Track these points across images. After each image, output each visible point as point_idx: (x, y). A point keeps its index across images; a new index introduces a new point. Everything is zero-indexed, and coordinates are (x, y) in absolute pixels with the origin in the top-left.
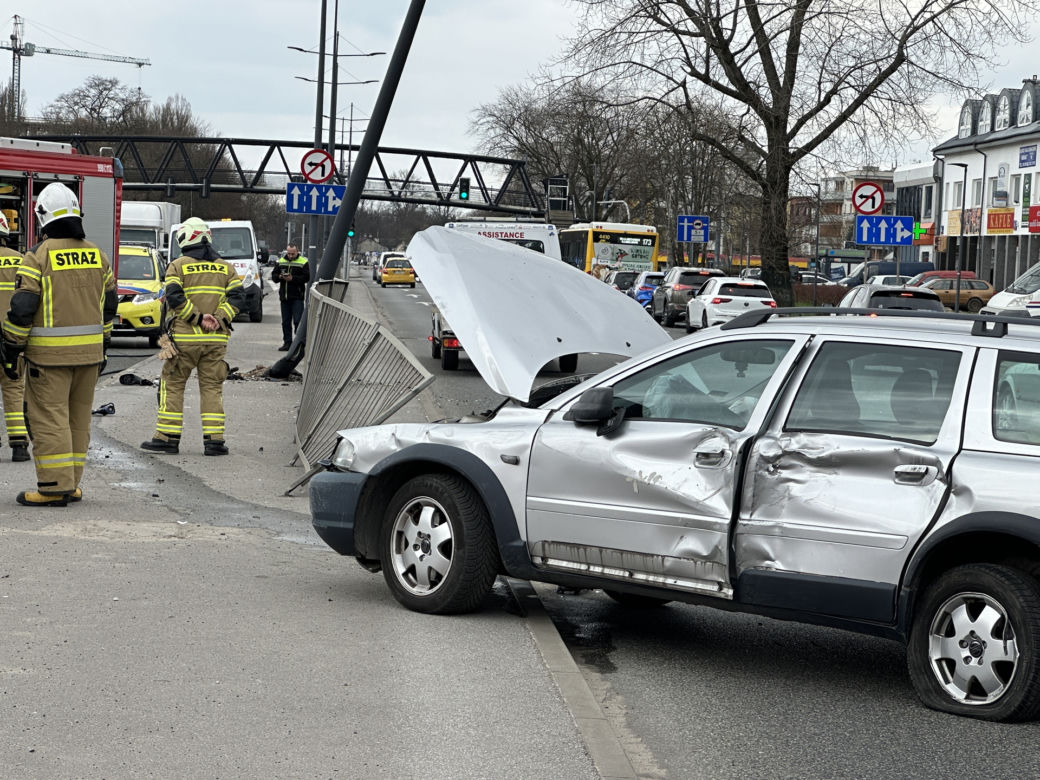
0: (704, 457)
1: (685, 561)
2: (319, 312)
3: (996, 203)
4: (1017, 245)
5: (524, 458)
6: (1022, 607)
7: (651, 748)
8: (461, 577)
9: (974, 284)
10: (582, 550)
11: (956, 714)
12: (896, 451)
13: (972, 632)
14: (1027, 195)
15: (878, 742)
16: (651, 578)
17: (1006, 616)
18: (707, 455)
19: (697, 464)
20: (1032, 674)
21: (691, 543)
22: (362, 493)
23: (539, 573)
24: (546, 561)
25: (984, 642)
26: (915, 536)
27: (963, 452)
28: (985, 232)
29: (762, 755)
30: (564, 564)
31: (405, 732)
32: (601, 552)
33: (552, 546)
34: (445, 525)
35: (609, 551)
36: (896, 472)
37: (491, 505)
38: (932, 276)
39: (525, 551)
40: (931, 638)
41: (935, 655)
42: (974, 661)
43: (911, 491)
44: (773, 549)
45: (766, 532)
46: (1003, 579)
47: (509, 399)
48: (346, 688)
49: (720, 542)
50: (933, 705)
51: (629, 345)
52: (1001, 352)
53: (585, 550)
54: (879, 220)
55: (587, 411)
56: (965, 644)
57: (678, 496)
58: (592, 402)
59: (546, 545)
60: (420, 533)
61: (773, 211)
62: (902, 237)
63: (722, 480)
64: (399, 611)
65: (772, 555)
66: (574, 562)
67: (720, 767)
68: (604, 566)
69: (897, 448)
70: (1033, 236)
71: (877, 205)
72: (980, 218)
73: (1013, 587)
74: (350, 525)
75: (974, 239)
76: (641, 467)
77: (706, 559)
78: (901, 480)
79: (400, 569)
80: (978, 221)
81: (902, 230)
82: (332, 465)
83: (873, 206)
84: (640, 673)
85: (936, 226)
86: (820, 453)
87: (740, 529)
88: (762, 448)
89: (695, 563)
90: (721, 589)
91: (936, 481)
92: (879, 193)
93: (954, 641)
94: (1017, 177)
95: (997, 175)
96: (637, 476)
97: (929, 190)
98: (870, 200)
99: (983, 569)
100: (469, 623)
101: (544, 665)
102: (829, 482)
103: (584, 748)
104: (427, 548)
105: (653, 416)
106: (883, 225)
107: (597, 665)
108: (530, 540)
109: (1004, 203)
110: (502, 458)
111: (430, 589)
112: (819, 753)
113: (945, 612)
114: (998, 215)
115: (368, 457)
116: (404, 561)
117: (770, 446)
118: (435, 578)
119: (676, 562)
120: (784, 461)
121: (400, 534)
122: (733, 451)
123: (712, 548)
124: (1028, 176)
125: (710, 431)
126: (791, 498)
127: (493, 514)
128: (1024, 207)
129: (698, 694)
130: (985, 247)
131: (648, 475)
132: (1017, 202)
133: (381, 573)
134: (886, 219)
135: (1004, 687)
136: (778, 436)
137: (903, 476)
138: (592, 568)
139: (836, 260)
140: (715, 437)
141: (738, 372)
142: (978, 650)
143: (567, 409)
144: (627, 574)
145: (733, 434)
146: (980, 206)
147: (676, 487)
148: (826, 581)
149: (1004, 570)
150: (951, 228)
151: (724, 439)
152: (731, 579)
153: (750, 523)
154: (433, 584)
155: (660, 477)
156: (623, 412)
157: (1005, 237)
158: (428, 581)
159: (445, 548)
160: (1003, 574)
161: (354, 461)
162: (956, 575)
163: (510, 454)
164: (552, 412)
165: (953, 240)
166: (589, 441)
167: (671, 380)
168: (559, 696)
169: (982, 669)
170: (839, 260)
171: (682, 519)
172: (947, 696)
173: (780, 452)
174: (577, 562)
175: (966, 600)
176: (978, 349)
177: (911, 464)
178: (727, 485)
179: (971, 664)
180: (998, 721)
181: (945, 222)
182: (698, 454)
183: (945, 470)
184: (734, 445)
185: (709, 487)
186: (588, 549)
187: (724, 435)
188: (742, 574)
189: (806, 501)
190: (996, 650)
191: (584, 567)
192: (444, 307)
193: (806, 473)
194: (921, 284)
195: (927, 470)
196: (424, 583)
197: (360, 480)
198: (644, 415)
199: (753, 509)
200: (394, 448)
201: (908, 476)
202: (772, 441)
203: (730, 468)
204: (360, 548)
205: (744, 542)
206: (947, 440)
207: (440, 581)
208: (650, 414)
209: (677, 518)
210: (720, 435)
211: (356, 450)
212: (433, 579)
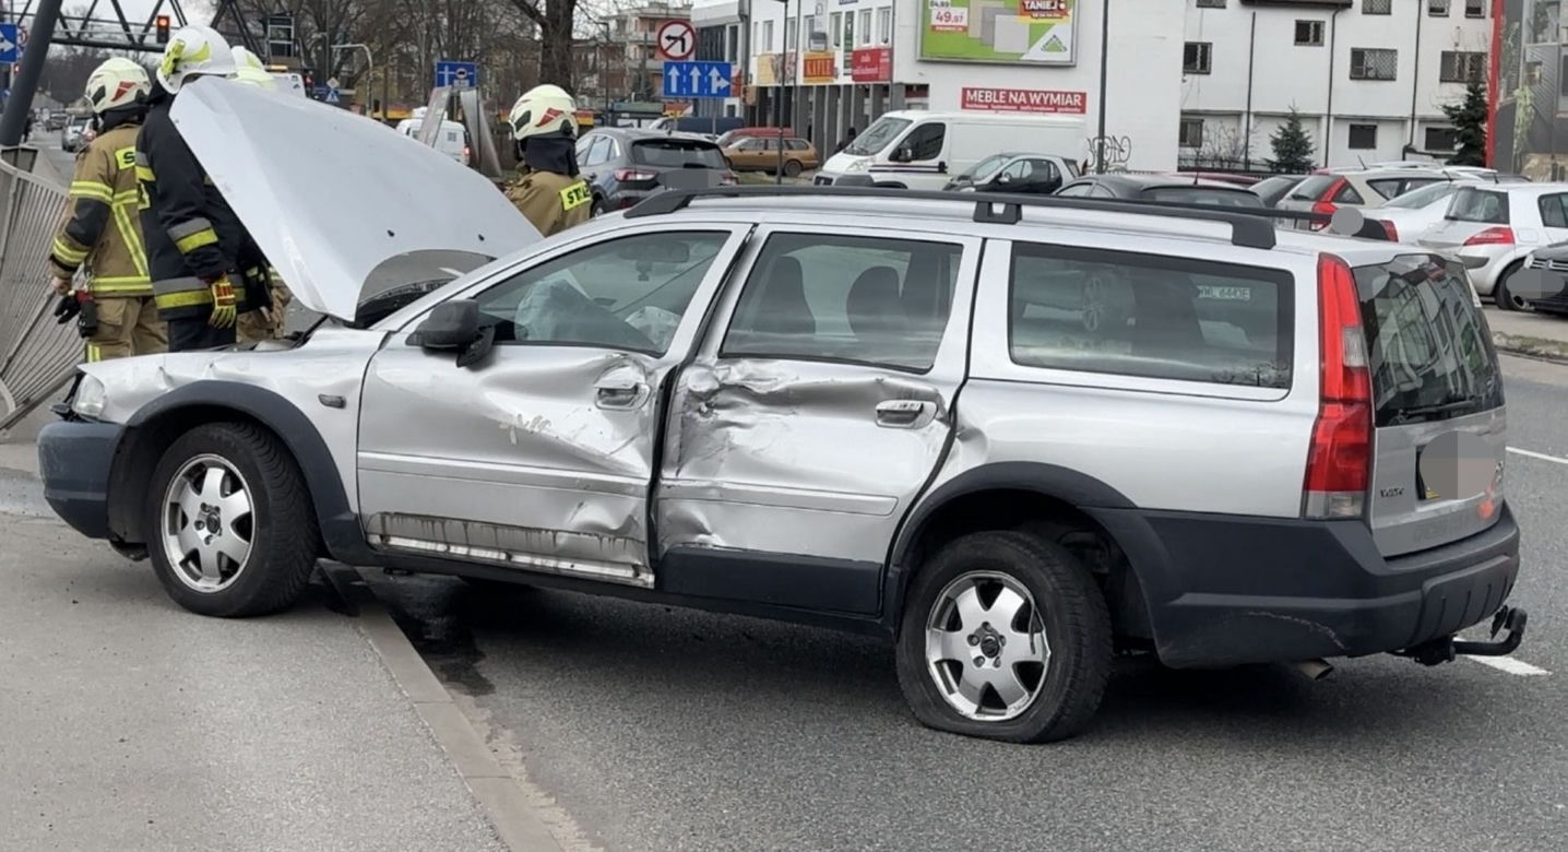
0: (609, 395)
1: (587, 537)
2: (12, 191)
3: (813, 46)
4: (839, 96)
5: (352, 399)
6: (1054, 589)
7: (572, 814)
8: (267, 565)
9: (792, 143)
10: (438, 525)
11: (964, 734)
12: (879, 382)
13: (986, 624)
14: (849, 37)
15: (876, 784)
16: (538, 561)
17: (1032, 602)
18: (612, 392)
19: (599, 404)
20: (1069, 679)
21: (595, 513)
22: (118, 452)
23: (377, 556)
24: (387, 541)
25: (1002, 637)
26: (908, 496)
27: (969, 381)
28: (801, 81)
29: (729, 814)
30: (413, 544)
31: (224, 816)
32: (466, 527)
33: (395, 520)
34: (241, 492)
35: (477, 525)
36: (879, 411)
37: (308, 467)
38: (744, 134)
39: (357, 526)
40: (928, 633)
41: (934, 655)
42: (988, 662)
43: (899, 435)
44: (709, 519)
45: (698, 495)
46: (1027, 552)
47: (326, 317)
48: (124, 745)
49: (635, 510)
50: (933, 723)
51: (482, 238)
52: (1015, 243)
53: (443, 524)
54: (691, 66)
55: (441, 333)
56: (975, 640)
57: (575, 449)
58: (448, 320)
59: (388, 518)
60: (204, 506)
61: (555, 57)
62: (719, 89)
63: (635, 426)
64: (177, 614)
65: (707, 526)
66: (427, 540)
67: (676, 838)
68: (470, 546)
69: (880, 378)
70: (857, 86)
71: (688, 47)
72: (795, 64)
73: (1041, 562)
74: (101, 497)
75: (789, 89)
76: (521, 410)
77: (616, 534)
78: (886, 421)
79: (175, 555)
80: (793, 68)
81: (719, 79)
82: (71, 412)
83: (683, 50)
84: (526, 692)
85: (743, 74)
86: (771, 386)
87: (662, 493)
88: (692, 380)
89: (601, 539)
90: (637, 575)
91: (935, 422)
92: (689, 33)
93: (960, 637)
94: (837, 15)
95: (813, 12)
96: (515, 422)
97: (734, 30)
98: (679, 43)
99: (1000, 539)
100: (279, 629)
101: (400, 692)
102: (785, 425)
103: (491, 827)
104: (215, 526)
105: (529, 338)
106: (695, 73)
107: (465, 683)
108: (363, 511)
109: (822, 47)
110: (322, 399)
111: (222, 582)
112: (804, 807)
113: (947, 598)
114: (816, 60)
115: (124, 401)
116: (181, 544)
117: (702, 378)
118: (228, 567)
119: (573, 538)
120: (722, 398)
121: (175, 506)
122: (650, 386)
123: (624, 518)
124: (850, 15)
125: (617, 359)
126: (732, 448)
127: (310, 476)
128: (846, 51)
129: (613, 722)
130: (801, 100)
131: (531, 420)
132: (838, 45)
133: (148, 561)
134: (698, 65)
135: (1031, 696)
136: (712, 364)
137: (888, 415)
138: (453, 549)
139: (623, 115)
140: (624, 366)
141: (639, 274)
142: (992, 646)
143: (412, 328)
144: (503, 556)
145: (650, 362)
146: (794, 51)
147: (571, 436)
148: (782, 560)
149: (1028, 539)
150: (761, 75)
151: (637, 369)
152: (651, 560)
153: (676, 483)
154: (225, 575)
155: (547, 422)
156: (491, 333)
157: (824, 87)
158: (217, 572)
159: (242, 526)
160: (1028, 546)
161: (105, 406)
162: (964, 547)
163: (332, 394)
164: (389, 334)
165: (763, 91)
166: (444, 374)
167: (552, 287)
168: (434, 743)
169: (1000, 674)
170: (627, 115)
171: (581, 479)
172: (952, 711)
173: (717, 386)
174: (432, 541)
175: (975, 581)
176: (985, 240)
177: (899, 399)
178: (643, 432)
179: (984, 666)
180: (1024, 743)
181: (753, 69)
182: (601, 390)
183: (947, 406)
184: (652, 378)
185: (617, 435)
186: (448, 523)
187: (636, 363)
188: (666, 554)
189: (754, 452)
190: (1019, 646)
191: (441, 548)
192: (228, 189)
193: (753, 414)
194: (730, 144)
195: (922, 406)
196: (212, 575)
197: (115, 433)
198: (517, 336)
199: (680, 463)
200: (164, 387)
201: (894, 416)
202: (704, 371)
203: (648, 409)
204: (116, 527)
205: (668, 510)
206: (946, 366)
207: (235, 571)
208: (526, 335)
209: (575, 479)
210: (631, 363)
211: (107, 392)
212: (224, 568)
